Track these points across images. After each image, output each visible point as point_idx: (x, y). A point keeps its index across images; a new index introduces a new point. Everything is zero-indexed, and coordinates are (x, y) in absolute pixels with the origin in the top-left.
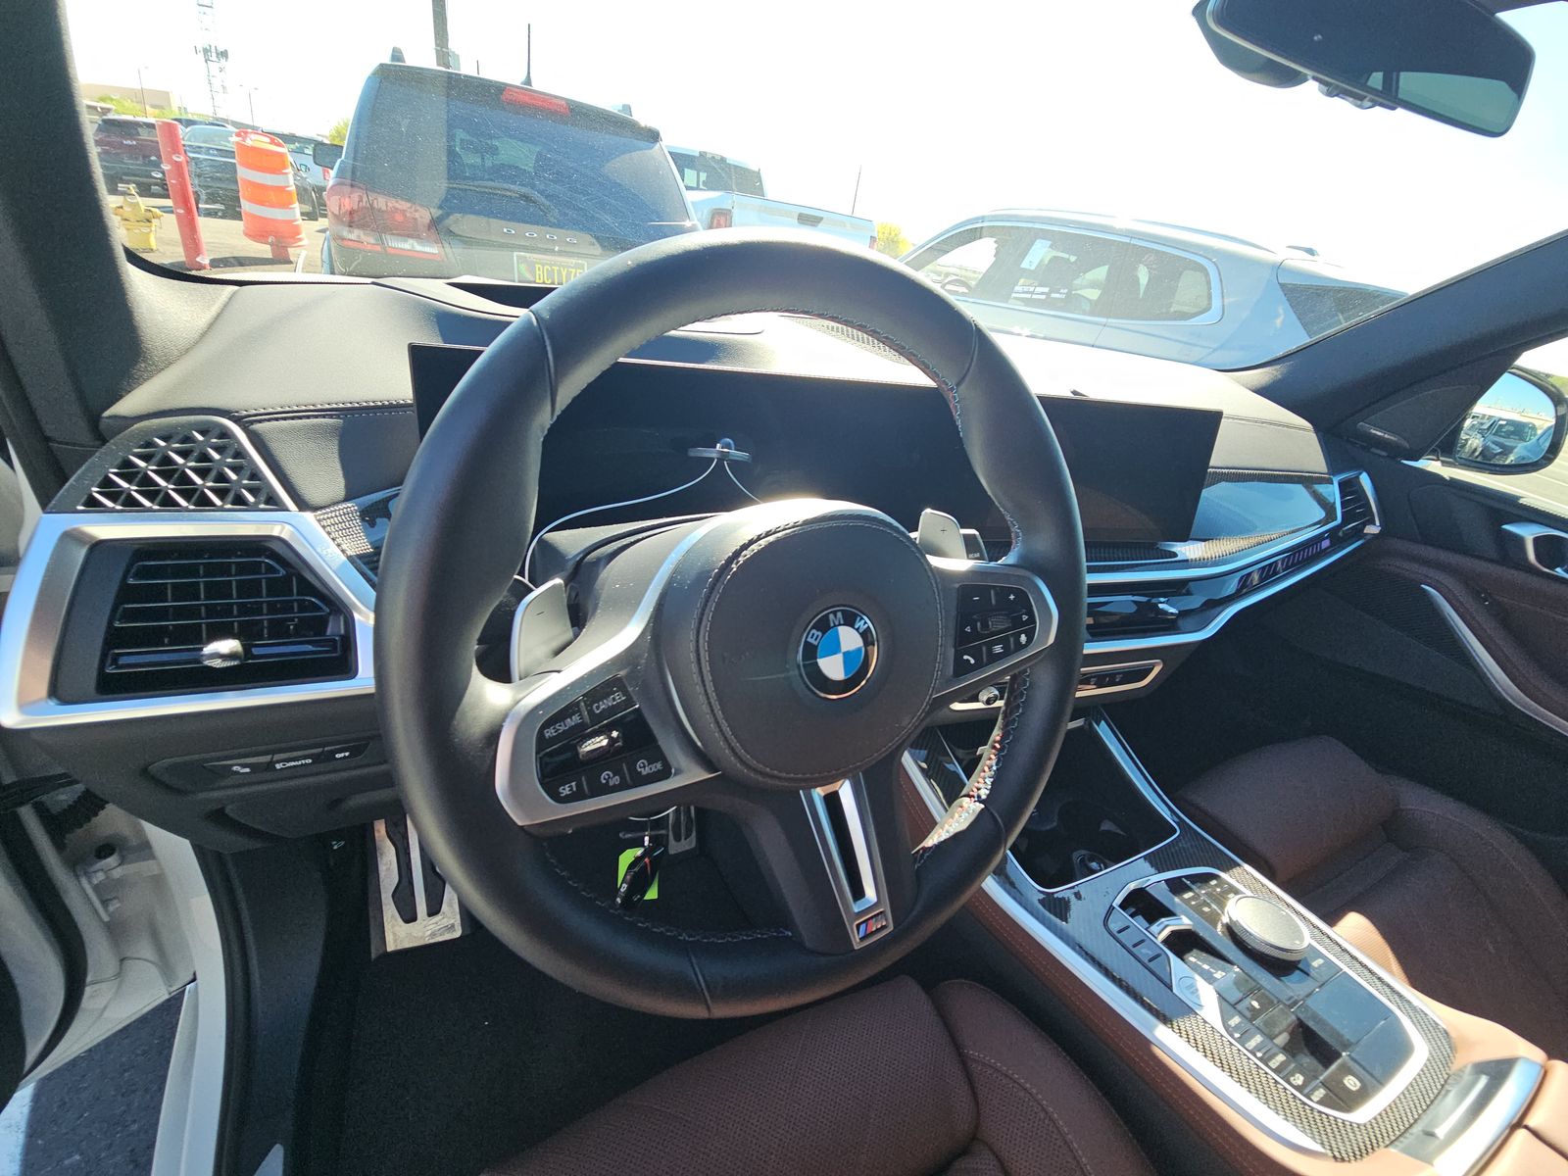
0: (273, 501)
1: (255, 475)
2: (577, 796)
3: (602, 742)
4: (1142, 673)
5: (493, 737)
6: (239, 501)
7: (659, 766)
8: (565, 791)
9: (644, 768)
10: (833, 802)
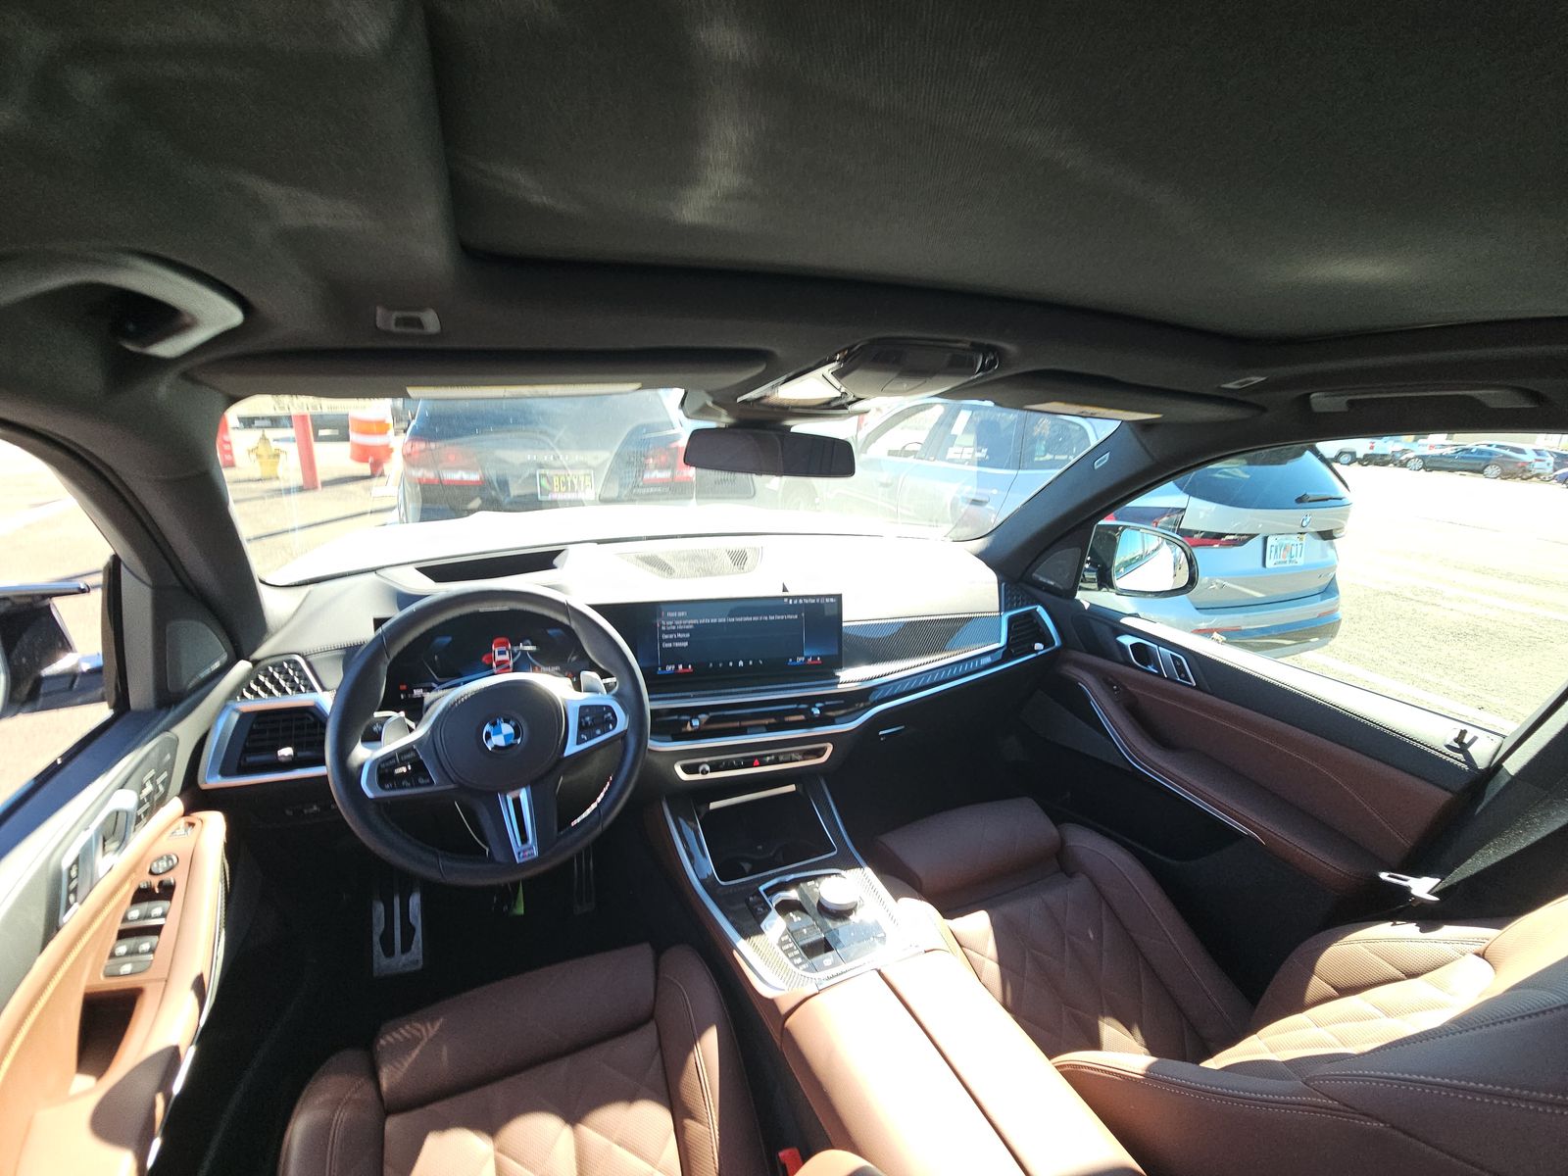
0: (312, 689)
1: (306, 679)
2: (393, 788)
3: (404, 769)
4: (819, 753)
5: (361, 766)
6: (299, 690)
7: (428, 781)
8: (387, 786)
9: (421, 781)
10: (517, 802)
